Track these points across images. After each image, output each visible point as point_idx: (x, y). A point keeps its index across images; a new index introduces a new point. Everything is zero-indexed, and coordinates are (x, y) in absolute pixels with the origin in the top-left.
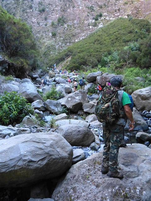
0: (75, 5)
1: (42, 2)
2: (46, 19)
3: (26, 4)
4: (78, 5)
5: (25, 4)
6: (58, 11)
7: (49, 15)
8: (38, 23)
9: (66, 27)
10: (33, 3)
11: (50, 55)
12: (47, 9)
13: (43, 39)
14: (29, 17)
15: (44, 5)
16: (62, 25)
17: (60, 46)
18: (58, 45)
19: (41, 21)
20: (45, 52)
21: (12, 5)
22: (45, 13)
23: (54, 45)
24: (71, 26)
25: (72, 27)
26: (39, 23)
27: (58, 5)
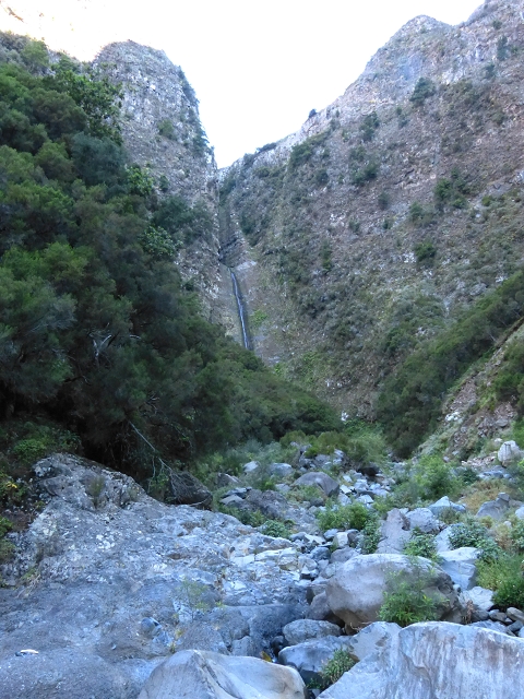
0: (506, 110)
1: (362, 149)
2: (384, 204)
3: (303, 174)
4: (518, 106)
5: (300, 176)
6: (434, 157)
7: (397, 186)
8: (355, 228)
9: (477, 212)
10: (330, 163)
11: (413, 347)
12: (385, 167)
13: (379, 284)
14: (315, 216)
15: (370, 157)
16: (458, 207)
17: (460, 295)
18: (453, 296)
19: (364, 218)
20: (390, 336)
21: (259, 195)
22: (381, 182)
23: (432, 298)
24: (502, 199)
25: (511, 201)
26: (358, 226)
27: (428, 138)
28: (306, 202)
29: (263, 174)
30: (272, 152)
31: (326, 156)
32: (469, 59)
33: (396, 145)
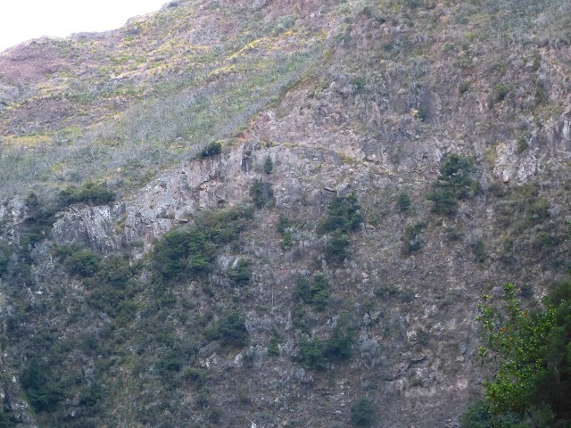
28: (193, 378)
29: (81, 270)
30: (104, 212)
31: (242, 279)
32: (550, 136)
33: (393, 293)
